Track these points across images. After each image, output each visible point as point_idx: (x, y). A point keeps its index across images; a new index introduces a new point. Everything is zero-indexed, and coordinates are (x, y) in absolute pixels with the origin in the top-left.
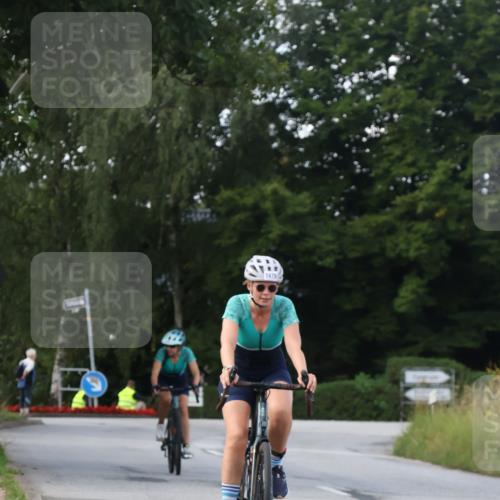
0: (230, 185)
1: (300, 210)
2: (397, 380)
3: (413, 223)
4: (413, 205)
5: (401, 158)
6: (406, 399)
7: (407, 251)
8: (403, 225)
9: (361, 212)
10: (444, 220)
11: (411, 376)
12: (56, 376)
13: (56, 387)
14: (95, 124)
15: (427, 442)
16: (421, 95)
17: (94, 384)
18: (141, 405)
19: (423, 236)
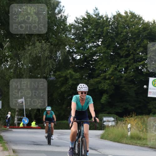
0: (59, 71)
1: (77, 77)
2: (101, 120)
3: (105, 81)
4: (105, 76)
5: (102, 65)
6: (104, 125)
7: (104, 88)
8: (103, 81)
9: (92, 78)
10: (113, 80)
11: (105, 119)
12: (16, 119)
13: (16, 122)
14: (26, 55)
15: (109, 135)
16: (107, 49)
17: (25, 121)
18: (37, 126)
19: (108, 84)
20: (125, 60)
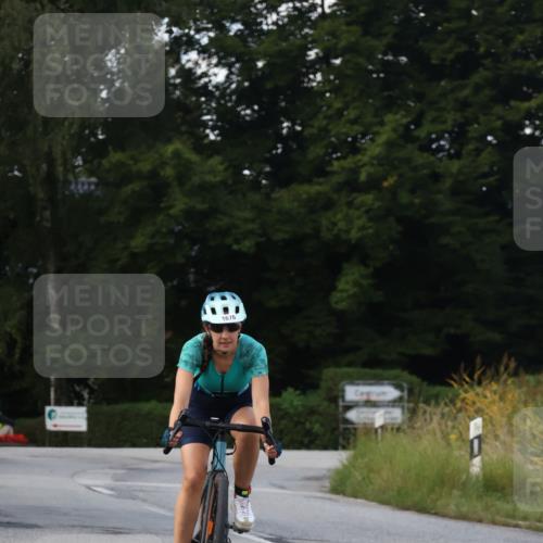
1: (210, 178)
2: (335, 397)
3: (354, 195)
4: (355, 171)
6: (347, 421)
7: (348, 232)
10: (393, 191)
11: (352, 393)
15: (372, 475)
19: (367, 212)
20: (452, 91)
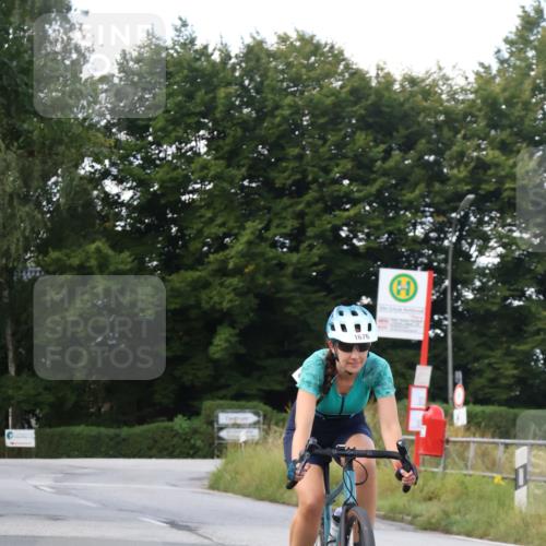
0: (57, 247)
2: (211, 421)
3: (224, 278)
4: (225, 262)
5: (212, 220)
6: (220, 438)
7: (221, 303)
8: (218, 281)
9: (177, 269)
10: (252, 275)
11: (224, 418)
15: (238, 476)
16: (228, 166)
19: (234, 290)
20: (291, 206)
